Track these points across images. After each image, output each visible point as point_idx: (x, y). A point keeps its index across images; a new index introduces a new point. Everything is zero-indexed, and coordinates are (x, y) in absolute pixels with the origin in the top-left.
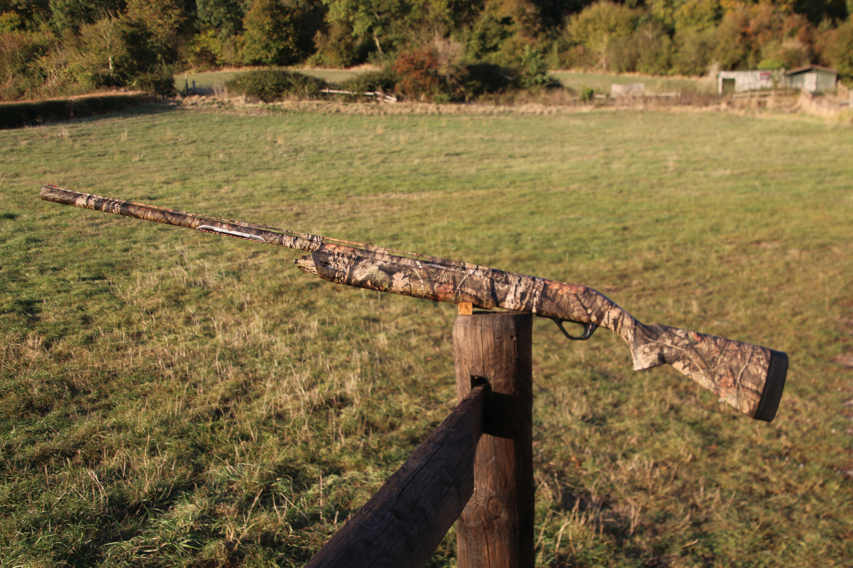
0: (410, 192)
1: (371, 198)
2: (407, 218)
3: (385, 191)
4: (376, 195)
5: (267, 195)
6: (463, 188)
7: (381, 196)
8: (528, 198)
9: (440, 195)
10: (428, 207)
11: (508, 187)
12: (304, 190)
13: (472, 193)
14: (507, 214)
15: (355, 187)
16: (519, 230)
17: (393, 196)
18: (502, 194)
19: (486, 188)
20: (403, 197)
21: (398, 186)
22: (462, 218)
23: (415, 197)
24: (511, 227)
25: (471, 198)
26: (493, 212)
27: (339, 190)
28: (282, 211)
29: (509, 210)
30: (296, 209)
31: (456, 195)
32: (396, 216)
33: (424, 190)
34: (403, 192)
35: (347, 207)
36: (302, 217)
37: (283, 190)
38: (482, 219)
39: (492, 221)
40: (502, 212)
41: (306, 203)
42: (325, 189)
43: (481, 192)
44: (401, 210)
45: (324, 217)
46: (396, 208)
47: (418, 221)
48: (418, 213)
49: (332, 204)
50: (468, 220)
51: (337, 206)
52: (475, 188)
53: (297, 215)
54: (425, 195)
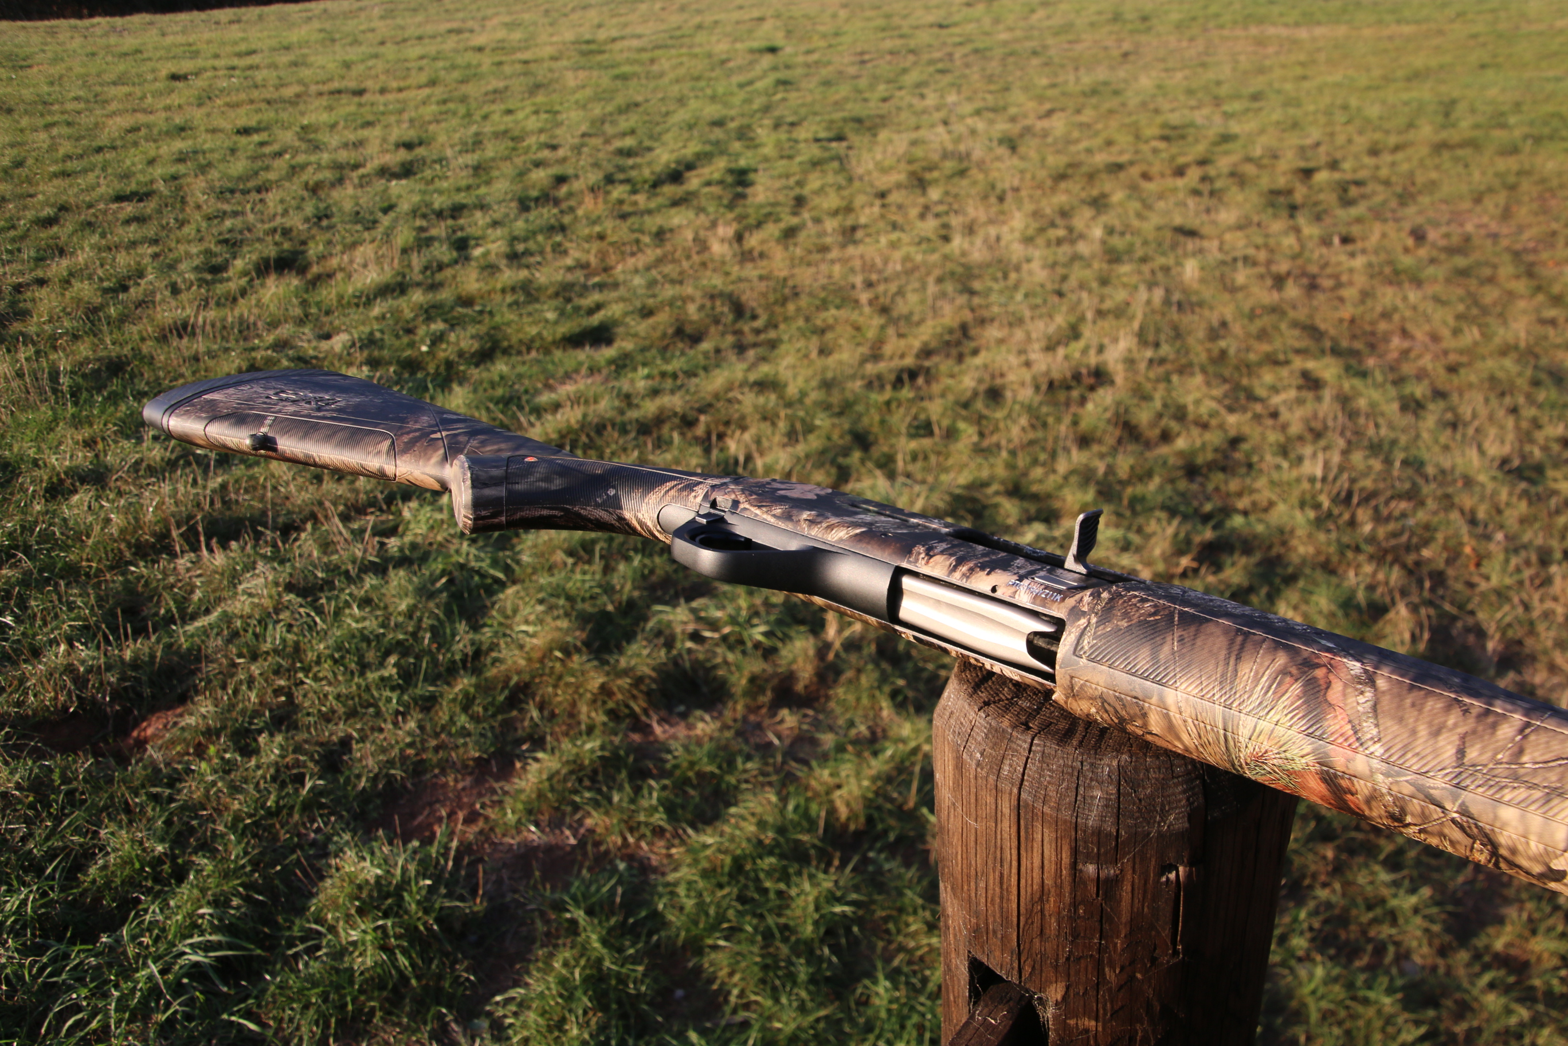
0: (1297, 25)
1: (1239, 32)
2: (1283, 66)
3: (1261, 21)
4: (1246, 28)
5: (1092, 25)
6: (1380, 22)
7: (1254, 31)
8: (1481, 40)
9: (1341, 31)
10: (1319, 50)
11: (1452, 21)
12: (1145, 19)
13: (1394, 29)
14: (1441, 67)
15: (1217, 16)
16: (1456, 94)
17: (1271, 31)
18: (1441, 32)
19: (1417, 22)
20: (1284, 32)
21: (1281, 15)
22: (1368, 70)
23: (1303, 34)
24: (1443, 89)
25: (1391, 38)
26: (1419, 61)
27: (1194, 19)
28: (1106, 48)
29: (1447, 59)
30: (1126, 46)
31: (1367, 32)
32: (1267, 63)
33: (1319, 23)
34: (1286, 25)
35: (1200, 45)
36: (1132, 58)
37: (1117, 18)
38: (1400, 73)
39: (1415, 76)
40: (1433, 63)
41: (1143, 38)
42: (1175, 17)
43: (1407, 29)
44: (1277, 53)
45: (1163, 60)
46: (1271, 50)
47: (1299, 71)
48: (1302, 57)
49: (1179, 41)
50: (1377, 73)
51: (1184, 44)
52: (1399, 22)
53: (1125, 55)
54: (1319, 31)
